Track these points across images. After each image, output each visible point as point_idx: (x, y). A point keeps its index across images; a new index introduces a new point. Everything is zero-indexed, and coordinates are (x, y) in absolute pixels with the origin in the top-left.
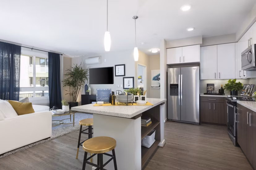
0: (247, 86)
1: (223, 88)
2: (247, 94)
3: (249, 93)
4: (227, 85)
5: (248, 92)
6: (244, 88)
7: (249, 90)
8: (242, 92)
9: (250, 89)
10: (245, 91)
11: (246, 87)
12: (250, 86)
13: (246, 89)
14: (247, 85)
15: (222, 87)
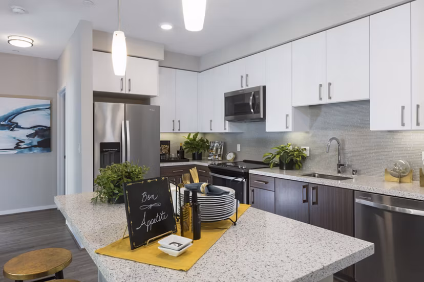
0: (216, 145)
1: (184, 147)
2: (217, 157)
3: (220, 155)
4: (187, 143)
5: (219, 153)
6: (211, 148)
7: (219, 150)
8: (210, 155)
9: (221, 149)
10: (214, 153)
11: (214, 146)
12: (220, 144)
13: (214, 148)
14: (215, 143)
15: (181, 147)
